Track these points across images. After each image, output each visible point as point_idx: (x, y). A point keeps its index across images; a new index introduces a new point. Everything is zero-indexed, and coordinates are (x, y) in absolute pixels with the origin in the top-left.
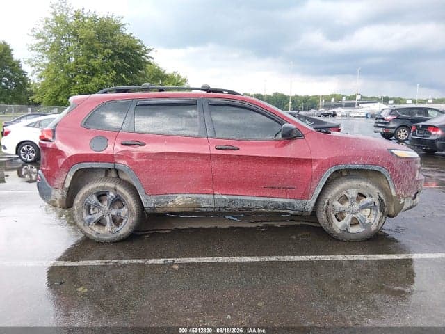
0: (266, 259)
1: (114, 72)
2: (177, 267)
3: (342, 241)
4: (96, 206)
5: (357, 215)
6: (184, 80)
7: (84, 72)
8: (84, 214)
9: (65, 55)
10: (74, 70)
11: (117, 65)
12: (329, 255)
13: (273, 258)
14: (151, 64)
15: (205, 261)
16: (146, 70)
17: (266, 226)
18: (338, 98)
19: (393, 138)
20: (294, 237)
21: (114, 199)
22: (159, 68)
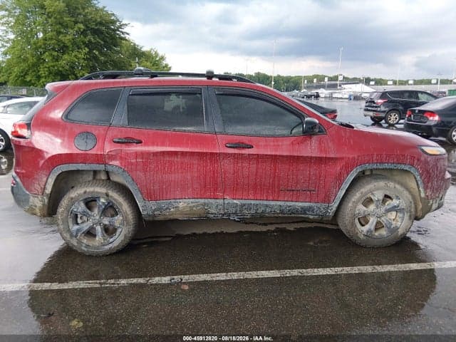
0: (288, 273)
1: (87, 50)
2: (186, 287)
3: (365, 247)
4: (84, 214)
5: (383, 219)
6: (162, 58)
7: (53, 49)
8: (71, 225)
9: (32, 29)
10: (43, 46)
11: (90, 41)
12: (356, 266)
13: (295, 272)
14: (126, 40)
15: (218, 279)
16: (121, 47)
17: (277, 230)
18: (321, 78)
19: (383, 121)
20: (312, 243)
21: (106, 206)
22: (135, 44)
